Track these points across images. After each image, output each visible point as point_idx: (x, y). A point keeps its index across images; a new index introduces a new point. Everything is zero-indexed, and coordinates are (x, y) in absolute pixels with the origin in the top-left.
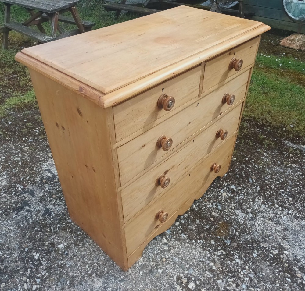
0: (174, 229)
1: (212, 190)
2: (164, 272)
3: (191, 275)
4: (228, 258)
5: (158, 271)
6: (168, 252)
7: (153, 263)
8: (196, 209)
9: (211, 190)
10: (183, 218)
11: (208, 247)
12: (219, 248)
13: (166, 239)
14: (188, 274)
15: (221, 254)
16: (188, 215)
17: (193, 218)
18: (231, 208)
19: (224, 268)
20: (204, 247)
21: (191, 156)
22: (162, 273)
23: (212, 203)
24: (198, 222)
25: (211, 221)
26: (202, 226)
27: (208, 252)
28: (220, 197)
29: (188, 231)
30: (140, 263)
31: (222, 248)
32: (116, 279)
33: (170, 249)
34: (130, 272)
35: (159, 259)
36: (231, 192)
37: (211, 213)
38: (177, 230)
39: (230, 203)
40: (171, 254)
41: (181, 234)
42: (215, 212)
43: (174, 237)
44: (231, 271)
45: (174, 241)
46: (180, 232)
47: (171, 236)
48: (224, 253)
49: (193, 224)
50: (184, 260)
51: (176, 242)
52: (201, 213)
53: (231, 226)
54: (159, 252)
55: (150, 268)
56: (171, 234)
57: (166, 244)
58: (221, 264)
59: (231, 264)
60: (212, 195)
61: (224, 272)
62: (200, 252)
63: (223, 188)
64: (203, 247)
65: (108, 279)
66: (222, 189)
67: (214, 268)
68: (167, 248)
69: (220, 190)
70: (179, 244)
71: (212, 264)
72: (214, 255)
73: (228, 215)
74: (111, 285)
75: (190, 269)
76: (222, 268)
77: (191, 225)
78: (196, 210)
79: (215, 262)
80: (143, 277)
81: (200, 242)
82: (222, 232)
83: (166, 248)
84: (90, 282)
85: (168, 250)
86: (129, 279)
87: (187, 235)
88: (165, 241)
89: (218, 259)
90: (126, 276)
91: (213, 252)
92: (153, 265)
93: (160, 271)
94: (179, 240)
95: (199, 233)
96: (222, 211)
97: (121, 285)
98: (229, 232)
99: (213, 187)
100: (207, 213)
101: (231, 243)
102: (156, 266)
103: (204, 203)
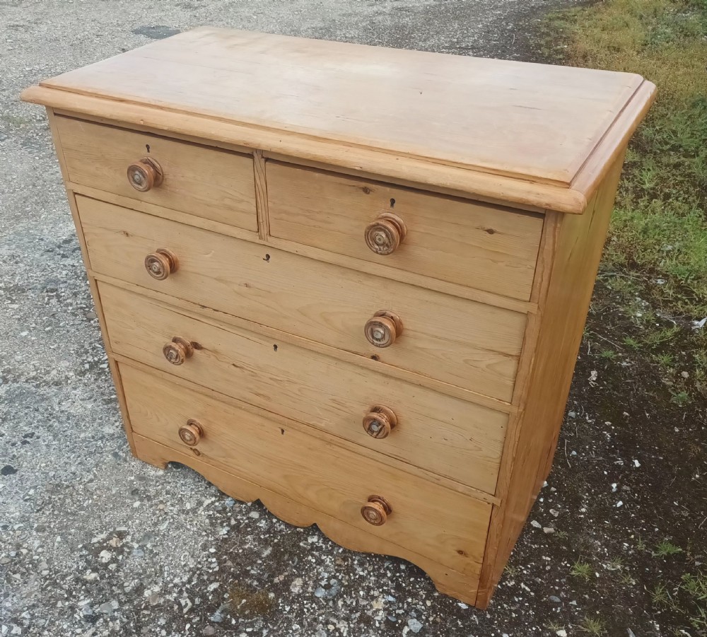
0: (241, 511)
1: (385, 575)
2: (135, 510)
3: (129, 553)
4: (174, 619)
5: (135, 501)
6: (180, 510)
7: (152, 491)
8: (304, 544)
9: (382, 571)
10: (272, 522)
11: (198, 578)
12: (197, 601)
13: (213, 503)
14: (131, 548)
15: (183, 604)
16: (281, 531)
17: (276, 541)
18: (327, 623)
19: (146, 612)
20: (198, 572)
21: (271, 379)
22: (133, 508)
23: (335, 577)
24: (267, 552)
25: (273, 576)
26: (255, 562)
27: (185, 579)
28: (361, 593)
29: (237, 536)
30: (153, 473)
31: (198, 606)
32: (119, 447)
33: (188, 513)
34: (133, 463)
35: (161, 499)
36: (392, 619)
37: (300, 576)
38: (237, 516)
39: (347, 619)
40: (175, 516)
41: (227, 525)
42: (305, 583)
43: (218, 515)
44: (140, 627)
45: (209, 517)
46: (233, 522)
47: (221, 508)
48: (185, 610)
49: (259, 544)
50: (164, 538)
51: (207, 521)
52: (292, 555)
53: (265, 620)
54: (180, 496)
55: (142, 488)
56: (224, 509)
57: (200, 503)
58: (158, 605)
59: (159, 626)
60: (361, 573)
61: (138, 613)
62: (185, 565)
63: (400, 599)
64: (198, 569)
65: (119, 437)
66: (394, 596)
67: (147, 593)
68: (189, 508)
69: (389, 593)
70: (201, 526)
71: (157, 589)
72: (181, 592)
73: (300, 613)
74: (108, 444)
75: (143, 550)
76: (146, 608)
77: (254, 539)
78: (301, 544)
79: (161, 595)
80: (124, 482)
81: (211, 563)
82: (241, 602)
83: (188, 506)
84: (113, 419)
85: (184, 510)
86: (120, 465)
87: (226, 536)
88: (207, 502)
89: (169, 601)
90: (125, 460)
91: (187, 589)
92: (149, 491)
93: (137, 504)
94: (212, 524)
95: (233, 557)
96: (313, 599)
97: (108, 457)
98: (245, 617)
99: (394, 576)
100: (295, 567)
101: (212, 624)
102: (147, 496)
103: (328, 560)
